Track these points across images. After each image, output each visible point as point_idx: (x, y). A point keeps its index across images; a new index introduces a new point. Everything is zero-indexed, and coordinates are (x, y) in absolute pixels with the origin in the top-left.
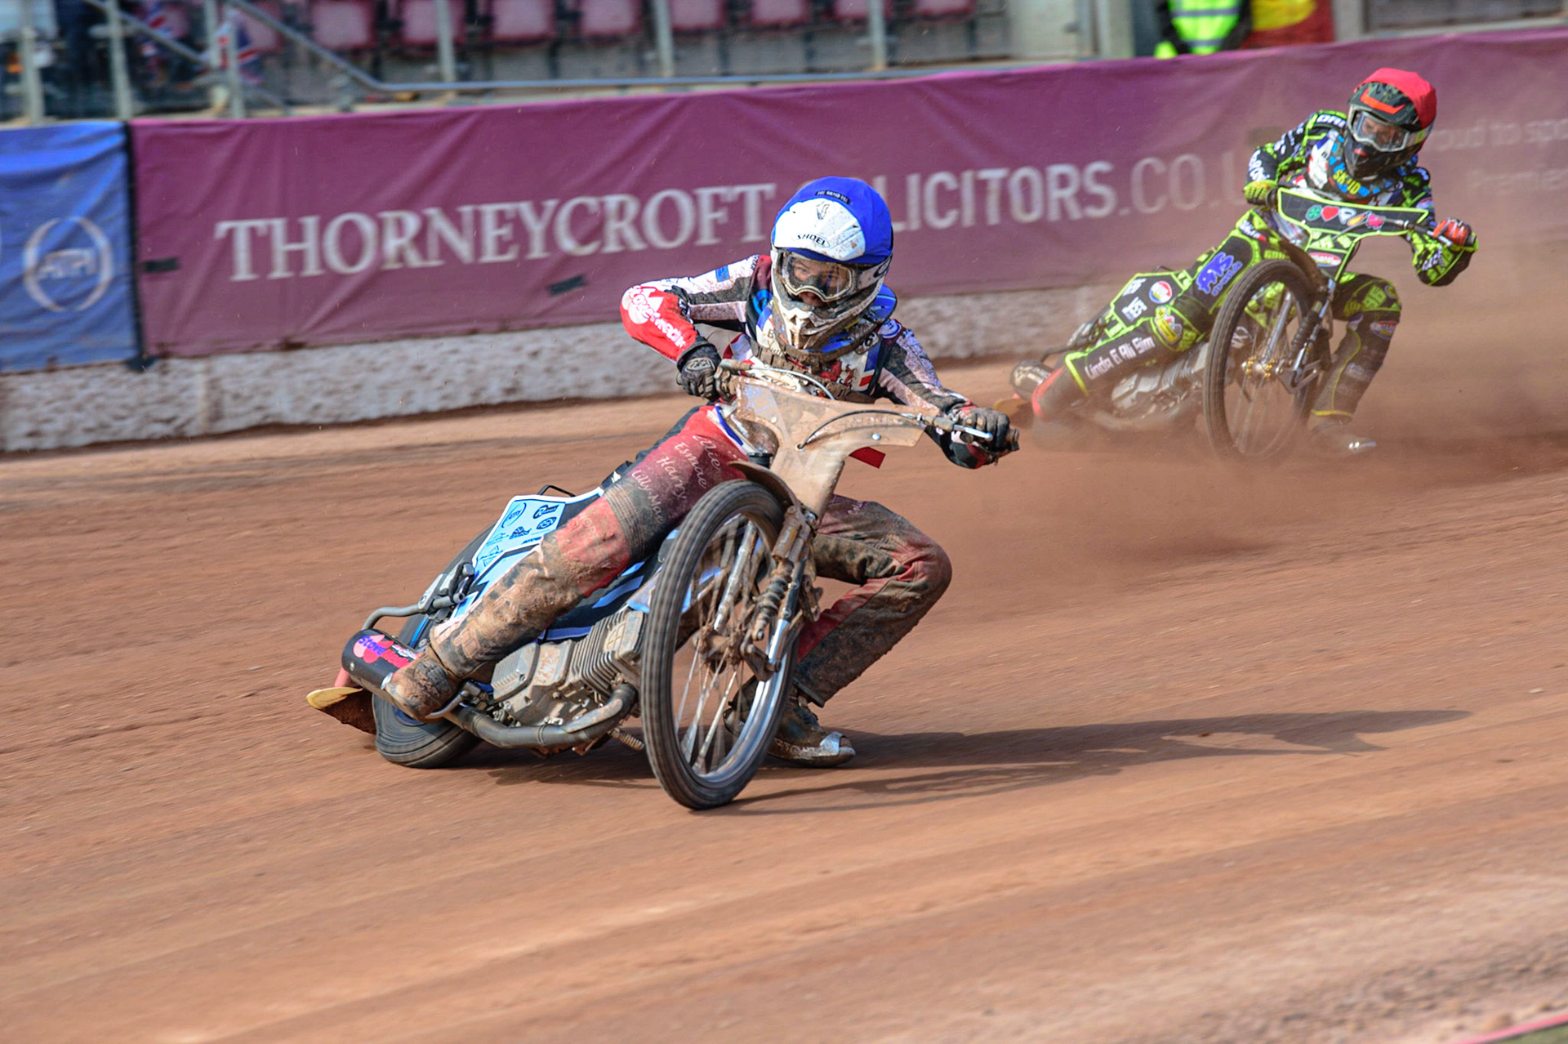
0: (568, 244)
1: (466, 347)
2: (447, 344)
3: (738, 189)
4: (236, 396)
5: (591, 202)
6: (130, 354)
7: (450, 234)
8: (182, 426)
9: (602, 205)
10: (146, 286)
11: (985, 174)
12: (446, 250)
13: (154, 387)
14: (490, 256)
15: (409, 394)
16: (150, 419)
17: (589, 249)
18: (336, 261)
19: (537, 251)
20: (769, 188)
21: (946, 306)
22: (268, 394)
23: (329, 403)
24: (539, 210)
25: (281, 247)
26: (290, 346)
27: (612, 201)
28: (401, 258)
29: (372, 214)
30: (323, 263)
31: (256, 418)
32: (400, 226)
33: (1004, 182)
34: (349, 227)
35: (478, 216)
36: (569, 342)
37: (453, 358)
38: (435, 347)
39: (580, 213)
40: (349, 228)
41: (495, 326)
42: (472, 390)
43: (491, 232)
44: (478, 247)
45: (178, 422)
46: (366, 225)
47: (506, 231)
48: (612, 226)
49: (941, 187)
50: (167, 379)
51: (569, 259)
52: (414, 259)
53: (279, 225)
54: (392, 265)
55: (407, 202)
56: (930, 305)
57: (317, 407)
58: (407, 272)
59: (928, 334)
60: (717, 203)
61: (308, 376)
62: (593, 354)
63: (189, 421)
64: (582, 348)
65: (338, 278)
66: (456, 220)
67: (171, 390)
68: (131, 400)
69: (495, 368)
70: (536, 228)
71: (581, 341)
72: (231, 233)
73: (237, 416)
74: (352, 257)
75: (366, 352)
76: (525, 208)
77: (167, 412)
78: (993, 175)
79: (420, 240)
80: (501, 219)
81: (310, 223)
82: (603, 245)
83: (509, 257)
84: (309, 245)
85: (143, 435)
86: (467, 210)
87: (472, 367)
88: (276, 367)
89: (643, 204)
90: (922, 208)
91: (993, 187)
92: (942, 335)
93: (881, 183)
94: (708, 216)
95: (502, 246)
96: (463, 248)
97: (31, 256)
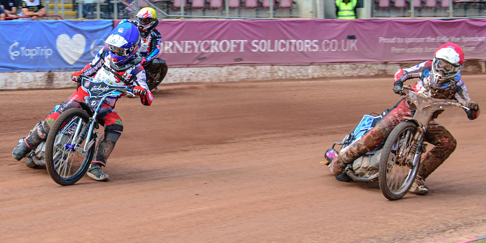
0: (203, 50)
1: (180, 70)
2: (176, 69)
3: (240, 41)
5: (208, 41)
7: (179, 46)
9: (210, 42)
11: (292, 41)
12: (177, 50)
14: (186, 52)
17: (207, 51)
19: (196, 51)
20: (246, 41)
21: (281, 68)
24: (197, 43)
27: (213, 42)
28: (168, 51)
32: (168, 44)
33: (295, 43)
35: (184, 43)
36: (201, 70)
37: (177, 72)
38: (173, 70)
39: (206, 43)
41: (186, 66)
42: (180, 79)
43: (187, 47)
44: (184, 50)
47: (190, 47)
48: (213, 47)
49: (282, 43)
51: (203, 53)
52: (171, 52)
54: (166, 52)
55: (170, 39)
56: (278, 67)
58: (169, 54)
59: (278, 73)
60: (235, 43)
62: (206, 73)
64: (204, 72)
66: (179, 43)
69: (185, 75)
70: (196, 46)
71: (204, 70)
76: (194, 42)
78: (293, 41)
79: (172, 47)
80: (189, 44)
82: (210, 51)
83: (190, 52)
86: (182, 42)
87: (181, 74)
89: (219, 42)
90: (278, 47)
91: (293, 44)
92: (280, 73)
93: (269, 41)
94: (233, 46)
95: (189, 50)
96: (181, 50)
97: (92, 47)
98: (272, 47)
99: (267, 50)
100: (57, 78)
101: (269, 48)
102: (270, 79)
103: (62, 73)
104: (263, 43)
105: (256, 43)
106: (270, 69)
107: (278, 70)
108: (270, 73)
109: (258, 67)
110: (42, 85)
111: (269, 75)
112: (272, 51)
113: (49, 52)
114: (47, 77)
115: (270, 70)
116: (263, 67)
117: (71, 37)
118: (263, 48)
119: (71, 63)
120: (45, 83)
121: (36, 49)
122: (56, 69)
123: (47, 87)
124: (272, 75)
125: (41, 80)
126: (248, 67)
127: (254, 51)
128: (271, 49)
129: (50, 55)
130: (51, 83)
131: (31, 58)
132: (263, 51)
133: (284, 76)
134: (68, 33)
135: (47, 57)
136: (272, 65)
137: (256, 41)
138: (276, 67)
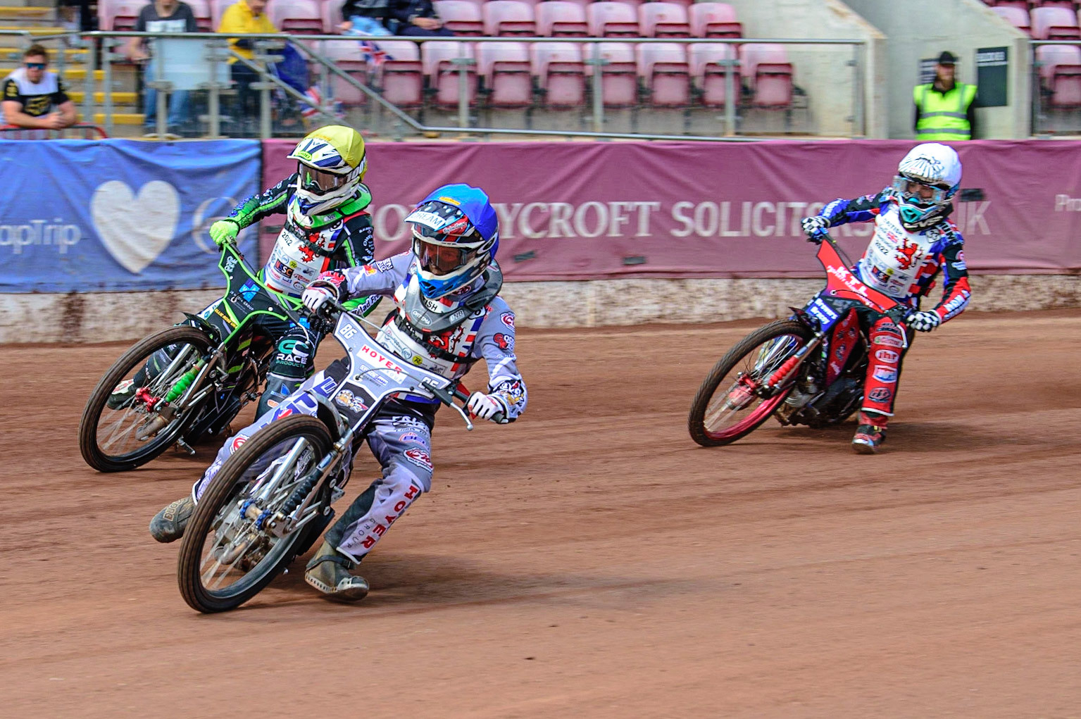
0: (527, 231)
3: (637, 203)
5: (542, 205)
9: (550, 207)
11: (794, 205)
17: (540, 235)
18: (382, 233)
19: (507, 234)
20: (654, 204)
21: (762, 285)
24: (510, 208)
27: (556, 206)
29: (407, 205)
33: (804, 210)
34: (392, 211)
36: (523, 292)
39: (536, 211)
48: (556, 221)
49: (764, 210)
51: (527, 240)
56: (752, 284)
59: (750, 302)
60: (623, 211)
62: (537, 301)
64: (531, 296)
65: (383, 244)
70: (508, 219)
71: (531, 291)
74: (392, 231)
76: (502, 207)
78: (798, 205)
82: (548, 233)
89: (576, 209)
90: (751, 223)
91: (797, 213)
92: (758, 305)
93: (726, 206)
94: (616, 219)
97: (198, 219)
98: (735, 223)
99: (718, 232)
100: (95, 312)
101: (725, 225)
102: (729, 319)
103: (109, 298)
104: (707, 212)
105: (685, 212)
106: (729, 290)
107: (752, 293)
108: (726, 300)
109: (693, 284)
110: (48, 335)
111: (723, 307)
112: (734, 234)
113: (70, 234)
114: (63, 309)
115: (729, 293)
116: (706, 283)
117: (136, 189)
118: (706, 225)
119: (135, 267)
120: (57, 329)
121: (32, 225)
122: (92, 285)
123: (64, 339)
124: (732, 308)
125: (47, 319)
126: (661, 283)
127: (678, 233)
128: (731, 228)
129: (72, 243)
130: (77, 329)
131: (17, 251)
132: (706, 234)
133: (769, 308)
134: (126, 179)
135: (63, 251)
136: (735, 277)
137: (687, 205)
138: (745, 283)
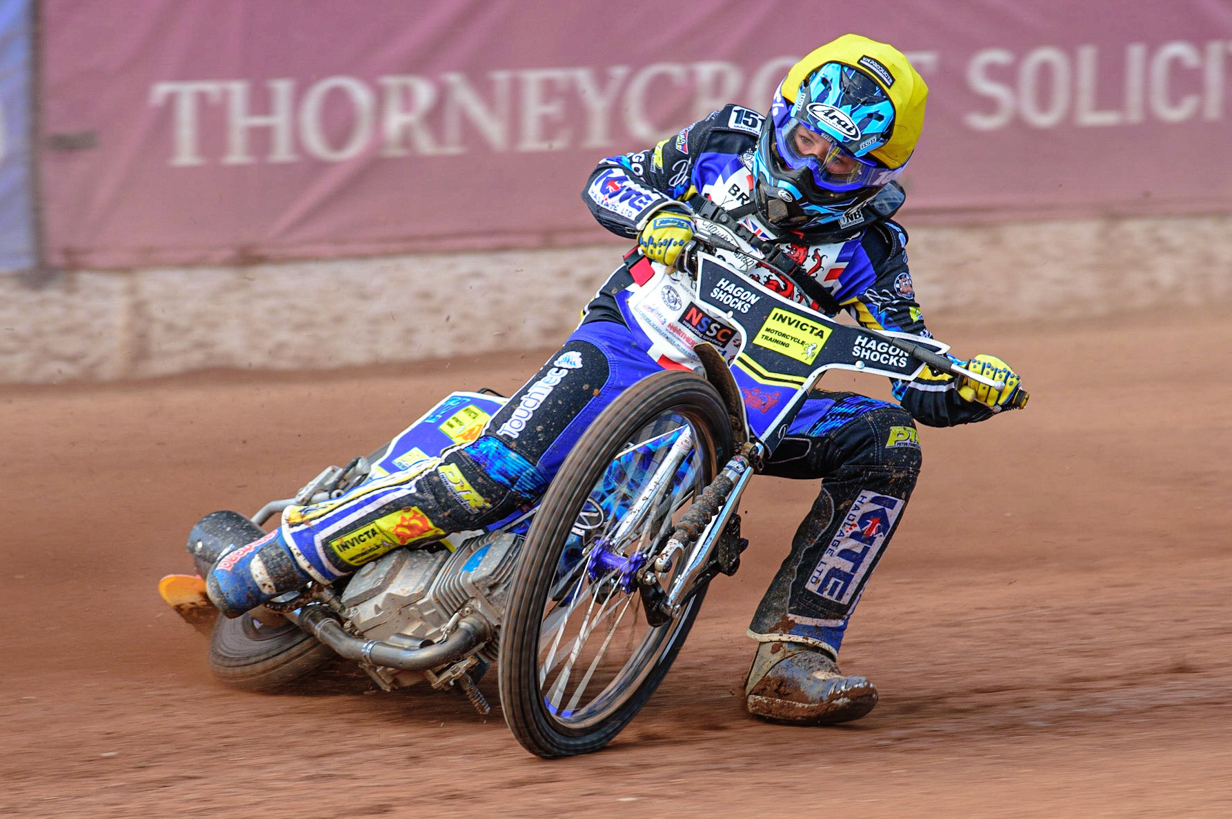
0: (640, 129)
1: (493, 268)
2: (466, 264)
4: (170, 327)
5: (675, 70)
6: (26, 263)
7: (477, 110)
8: (93, 366)
9: (691, 75)
10: (51, 170)
12: (470, 131)
13: (56, 311)
14: (531, 142)
15: (410, 331)
16: (48, 355)
18: (316, 144)
19: (598, 137)
20: (927, 57)
21: (1173, 232)
22: (213, 326)
23: (299, 340)
24: (602, 80)
25: (240, 120)
26: (247, 258)
27: (706, 70)
28: (407, 140)
29: (370, 80)
30: (298, 144)
31: (196, 358)
32: (407, 96)
35: (516, 88)
37: (475, 283)
39: (660, 85)
40: (337, 98)
41: (532, 240)
43: (534, 109)
44: (515, 130)
45: (88, 361)
46: (361, 95)
47: (554, 109)
49: (1176, 64)
50: (76, 299)
52: (425, 144)
53: (238, 90)
54: (395, 152)
55: (419, 64)
56: (1151, 230)
57: (281, 346)
58: (413, 163)
59: (1148, 269)
61: (272, 302)
63: (102, 360)
65: (318, 167)
66: (484, 89)
67: (80, 316)
68: (23, 328)
70: (597, 104)
72: (171, 100)
73: (168, 354)
74: (338, 138)
75: (352, 271)
76: (583, 77)
77: (72, 345)
79: (434, 118)
80: (550, 91)
81: (282, 88)
83: (559, 144)
84: (280, 120)
85: (40, 376)
86: (501, 77)
88: (227, 288)
89: (749, 76)
90: (1147, 92)
92: (1166, 272)
93: (1087, 55)
95: (549, 128)
96: (494, 130)
98: (1110, 92)
99: (1070, 115)
101: (1086, 99)
102: (1100, 309)
104: (1045, 71)
105: (994, 72)
106: (1100, 243)
107: (1152, 250)
108: (1094, 267)
109: (1018, 236)
111: (1087, 284)
112: (1108, 118)
116: (1049, 233)
118: (1044, 100)
127: (981, 122)
128: (1102, 106)
132: (1044, 120)
133: (1191, 283)
136: (1113, 215)
137: (999, 56)
138: (1135, 228)
